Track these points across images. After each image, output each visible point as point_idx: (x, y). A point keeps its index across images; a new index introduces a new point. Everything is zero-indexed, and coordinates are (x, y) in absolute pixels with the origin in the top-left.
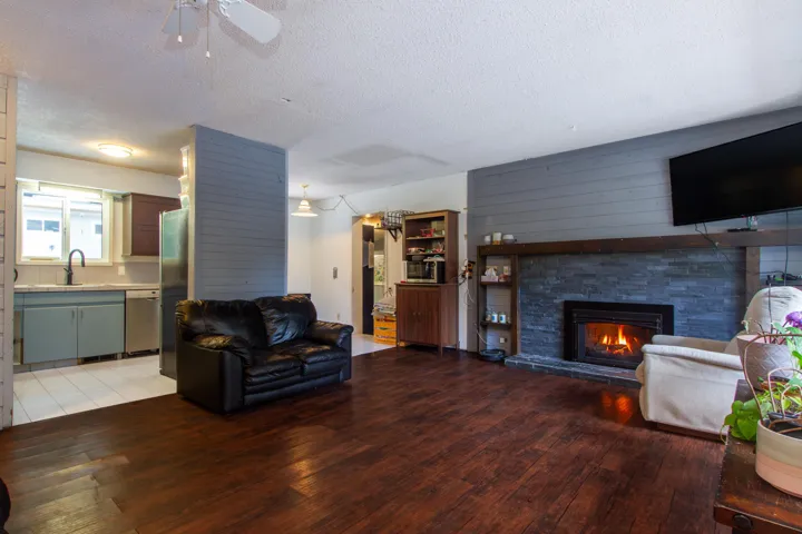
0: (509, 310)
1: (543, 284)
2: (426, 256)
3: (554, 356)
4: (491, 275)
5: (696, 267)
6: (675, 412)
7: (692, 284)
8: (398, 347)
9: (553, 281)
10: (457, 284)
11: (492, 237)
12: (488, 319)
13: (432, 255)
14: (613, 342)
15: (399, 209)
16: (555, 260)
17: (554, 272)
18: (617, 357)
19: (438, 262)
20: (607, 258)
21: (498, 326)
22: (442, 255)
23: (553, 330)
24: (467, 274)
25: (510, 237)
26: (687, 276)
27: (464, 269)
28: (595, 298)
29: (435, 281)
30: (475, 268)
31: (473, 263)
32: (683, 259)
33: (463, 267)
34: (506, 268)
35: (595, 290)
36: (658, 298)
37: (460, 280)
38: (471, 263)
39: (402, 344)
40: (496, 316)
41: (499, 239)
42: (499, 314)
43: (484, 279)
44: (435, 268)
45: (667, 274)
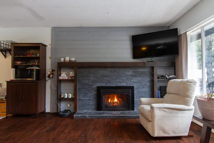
0: (73, 92)
1: (88, 80)
2: (28, 66)
3: (93, 110)
4: (64, 76)
5: (140, 73)
6: (164, 131)
7: (139, 79)
8: (7, 117)
9: (92, 78)
10: (45, 81)
11: (64, 59)
12: (62, 96)
13: (32, 66)
14: (113, 101)
15: (9, 40)
16: (93, 70)
17: (92, 75)
18: (115, 107)
19: (36, 69)
20: (112, 69)
21: (68, 100)
22: (38, 66)
23: (92, 99)
24: (51, 76)
25: (73, 59)
26: (138, 76)
27: (49, 73)
28: (108, 85)
29: (35, 79)
30: (55, 73)
31: (54, 70)
32: (137, 70)
33: (48, 72)
34: (71, 73)
35: (109, 82)
36: (129, 84)
37: (47, 79)
38: (53, 70)
39: (10, 115)
40: (66, 95)
41: (68, 60)
42: (68, 94)
43: (60, 78)
44: (35, 72)
45: (132, 75)
